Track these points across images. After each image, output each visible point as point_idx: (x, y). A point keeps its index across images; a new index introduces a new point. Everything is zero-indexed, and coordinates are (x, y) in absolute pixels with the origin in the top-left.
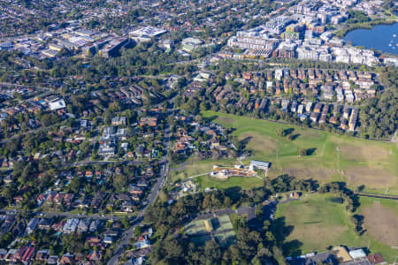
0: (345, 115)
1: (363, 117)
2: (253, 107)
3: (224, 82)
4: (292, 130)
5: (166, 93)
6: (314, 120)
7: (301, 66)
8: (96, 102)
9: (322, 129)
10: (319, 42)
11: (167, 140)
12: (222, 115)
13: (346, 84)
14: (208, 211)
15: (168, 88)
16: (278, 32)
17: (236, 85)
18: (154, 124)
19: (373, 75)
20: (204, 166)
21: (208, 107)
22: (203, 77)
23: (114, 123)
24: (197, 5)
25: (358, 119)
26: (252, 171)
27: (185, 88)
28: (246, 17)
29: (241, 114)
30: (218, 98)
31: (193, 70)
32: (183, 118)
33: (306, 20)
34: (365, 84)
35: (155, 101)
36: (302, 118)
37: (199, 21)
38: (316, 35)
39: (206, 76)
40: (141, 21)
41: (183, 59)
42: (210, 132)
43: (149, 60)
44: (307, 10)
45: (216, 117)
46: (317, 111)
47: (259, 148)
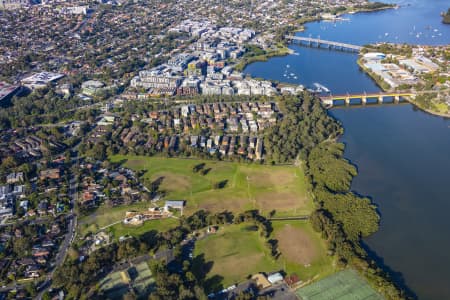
0: (252, 145)
1: (267, 145)
2: (163, 146)
3: (130, 124)
4: (203, 164)
5: (68, 141)
6: (224, 152)
7: (205, 101)
9: (232, 161)
10: (221, 77)
11: (73, 191)
12: (131, 158)
13: (250, 115)
14: (124, 261)
15: (70, 135)
16: (180, 69)
17: (143, 126)
18: (57, 176)
19: (273, 105)
20: (116, 214)
21: (116, 151)
22: (108, 119)
23: (9, 181)
24: (95, 47)
25: (263, 147)
26: (167, 212)
27: (88, 134)
28: (148, 56)
29: (151, 155)
30: (126, 140)
31: (96, 114)
32: (89, 166)
33: (207, 56)
34: (266, 113)
35: (55, 151)
36: (212, 152)
37: (99, 63)
38: (218, 70)
39: (111, 119)
40: (35, 66)
41: (84, 103)
42: (119, 177)
43: (45, 107)
44: (206, 46)
45: (124, 161)
46: (225, 143)
47: (173, 187)
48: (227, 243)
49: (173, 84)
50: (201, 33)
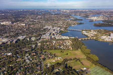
0: (70, 47)
1: (73, 47)
2: (52, 48)
3: (44, 45)
4: (62, 51)
5: (33, 48)
6: (65, 49)
7: (57, 40)
8: (19, 52)
9: (67, 50)
10: (58, 36)
11: (40, 57)
13: (67, 42)
14: (56, 68)
15: (33, 47)
16: (49, 35)
17: (47, 45)
18: (35, 54)
19: (70, 40)
20: (50, 60)
21: (44, 50)
23: (26, 55)
24: (30, 31)
26: (59, 59)
27: (37, 47)
28: (41, 33)
29: (51, 50)
30: (45, 48)
31: (37, 43)
32: (40, 52)
33: (54, 32)
34: (70, 42)
35: (32, 50)
36: (63, 49)
37: (32, 34)
39: (40, 44)
40: (19, 35)
41: (33, 41)
42: (47, 54)
43: (26, 43)
44: (52, 31)
45: (46, 51)
46: (64, 47)
47: (57, 55)
48: (73, 64)
49: (50, 37)
50: (50, 28)
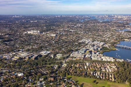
0: (110, 76)
1: (116, 76)
2: (82, 74)
3: (71, 67)
4: (96, 81)
5: (54, 70)
6: (102, 77)
7: (93, 62)
8: (33, 73)
9: (105, 80)
10: (96, 55)
11: (58, 85)
12: (73, 77)
13: (108, 67)
16: (84, 52)
17: (76, 67)
18: (53, 80)
19: (115, 64)
21: (69, 74)
22: (65, 65)
23: (40, 80)
24: (59, 45)
27: (60, 69)
28: (73, 48)
29: (79, 76)
30: (71, 71)
31: (61, 63)
32: (61, 78)
33: (91, 49)
34: (113, 67)
35: (52, 73)
36: (98, 77)
37: (60, 49)
38: (95, 53)
39: (66, 65)
40: (43, 49)
41: (58, 60)
42: (71, 82)
43: (47, 60)
44: (91, 46)
45: (71, 77)
46: (102, 75)
49: (83, 56)
50: (88, 43)
